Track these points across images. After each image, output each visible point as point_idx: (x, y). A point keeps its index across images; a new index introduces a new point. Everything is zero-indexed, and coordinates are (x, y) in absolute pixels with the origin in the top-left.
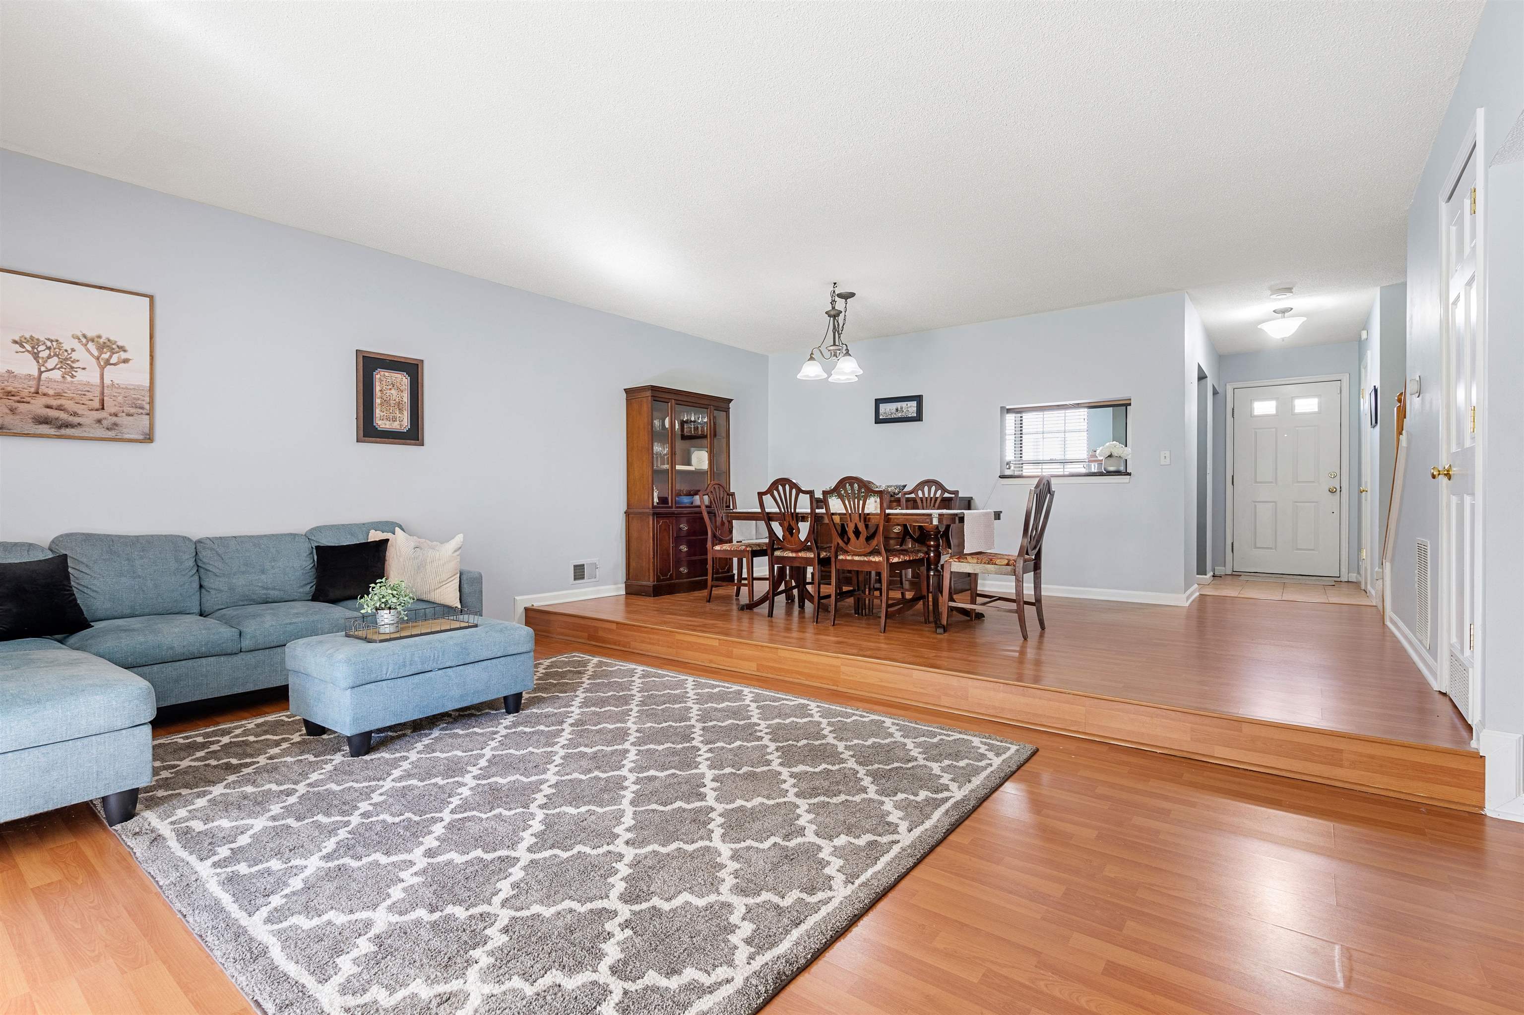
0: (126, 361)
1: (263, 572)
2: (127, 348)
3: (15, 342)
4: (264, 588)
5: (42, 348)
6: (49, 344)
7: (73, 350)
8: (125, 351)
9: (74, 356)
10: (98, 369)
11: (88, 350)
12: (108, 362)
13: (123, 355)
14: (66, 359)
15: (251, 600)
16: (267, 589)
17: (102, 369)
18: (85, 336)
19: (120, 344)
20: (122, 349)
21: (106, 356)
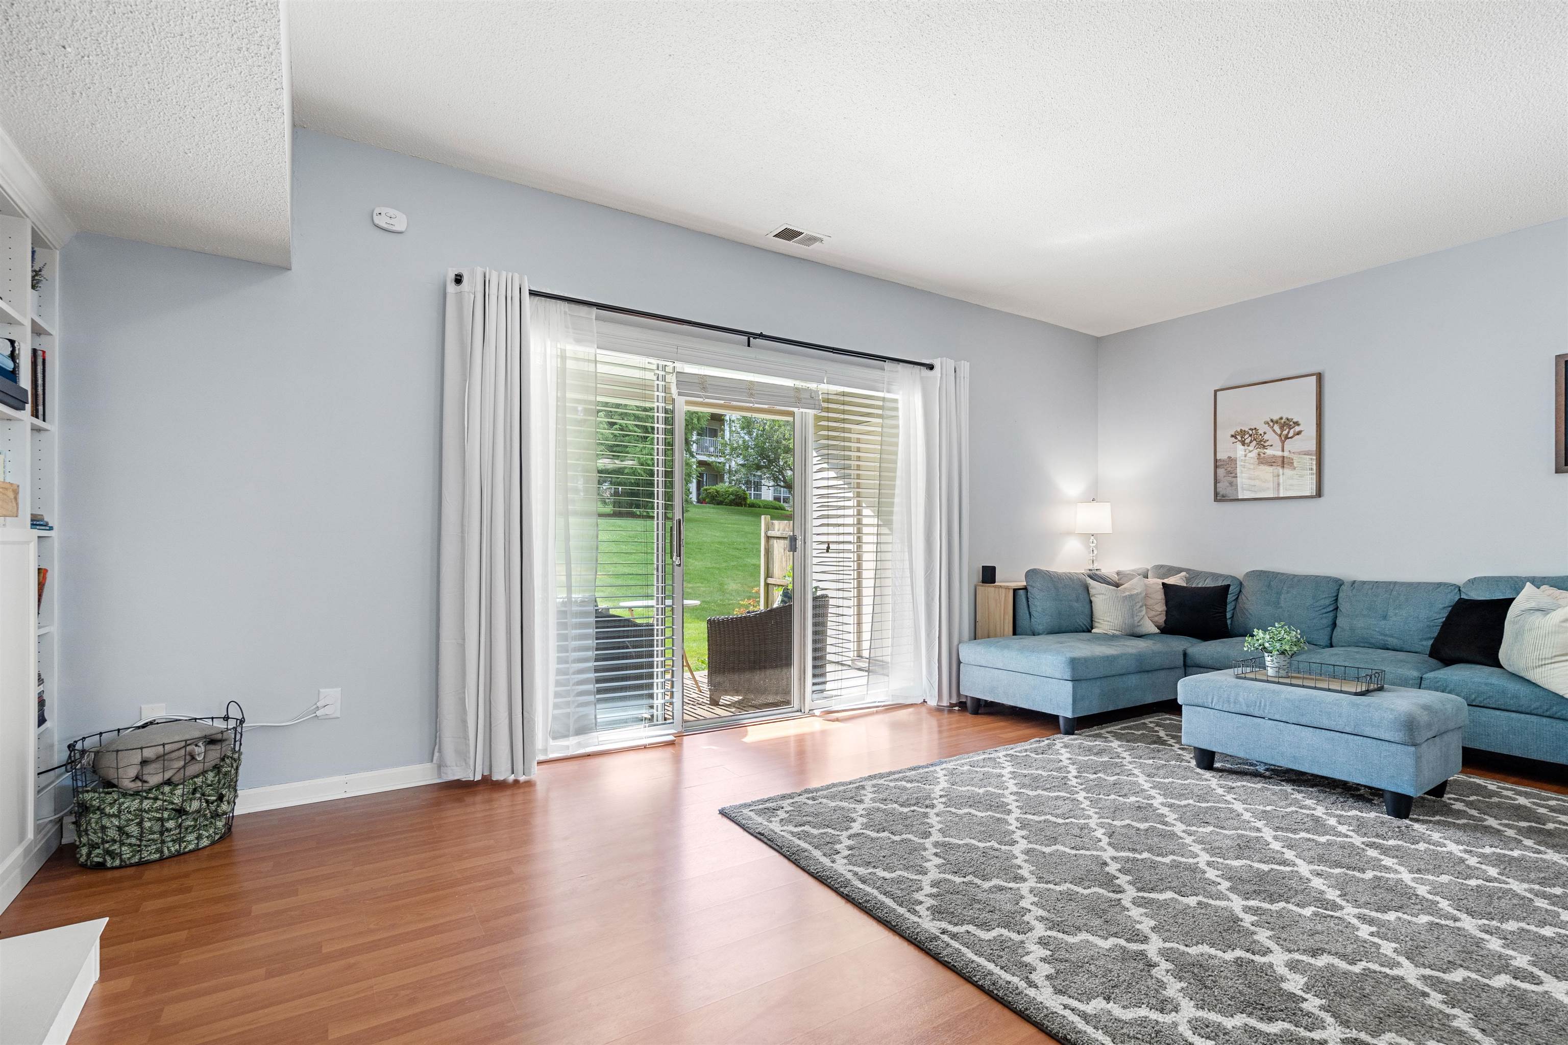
0: (1299, 433)
1: (1385, 617)
2: (1300, 422)
3: (1232, 436)
4: (1381, 634)
5: (1247, 436)
6: (1251, 432)
7: (1265, 433)
8: (1298, 425)
9: (1266, 437)
10: (1280, 444)
11: (1274, 431)
12: (1287, 437)
13: (1297, 429)
14: (1261, 441)
15: (1371, 644)
16: (1385, 635)
17: (1283, 442)
18: (1272, 421)
19: (1294, 420)
20: (1297, 424)
21: (1285, 432)
